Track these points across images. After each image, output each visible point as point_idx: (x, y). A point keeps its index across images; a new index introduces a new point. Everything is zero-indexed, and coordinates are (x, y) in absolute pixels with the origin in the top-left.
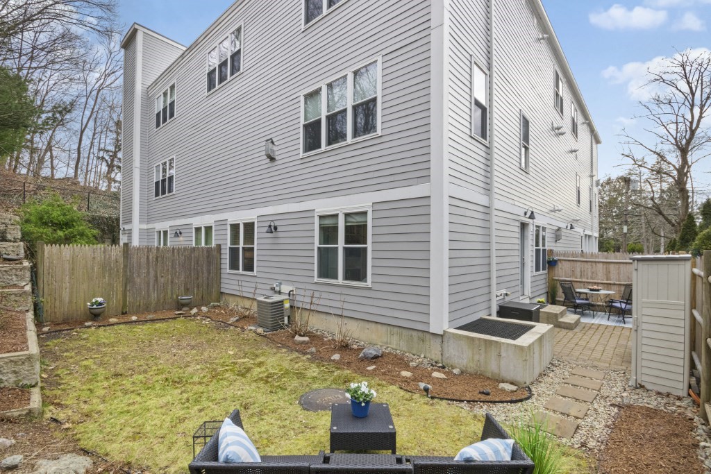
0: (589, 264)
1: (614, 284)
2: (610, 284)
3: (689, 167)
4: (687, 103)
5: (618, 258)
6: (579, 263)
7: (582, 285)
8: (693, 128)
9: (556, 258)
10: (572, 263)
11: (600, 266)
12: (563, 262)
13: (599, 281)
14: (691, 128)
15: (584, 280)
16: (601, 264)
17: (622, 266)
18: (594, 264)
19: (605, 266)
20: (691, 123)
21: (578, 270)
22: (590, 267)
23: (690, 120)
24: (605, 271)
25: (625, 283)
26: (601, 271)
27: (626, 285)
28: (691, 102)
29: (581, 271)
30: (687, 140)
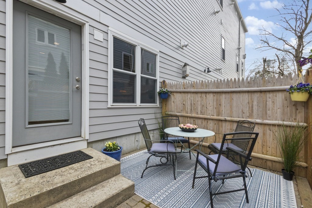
0: (199, 95)
1: (226, 121)
2: (221, 121)
3: (303, 47)
4: (304, 6)
5: (231, 86)
6: (189, 95)
7: (192, 120)
8: (307, 22)
9: (169, 90)
10: (183, 95)
11: (210, 97)
12: (175, 94)
13: (209, 117)
14: (305, 22)
15: (193, 115)
16: (212, 95)
17: (235, 96)
18: (204, 95)
19: (215, 98)
20: (306, 19)
21: (189, 103)
22: (199, 99)
23: (305, 17)
24: (215, 103)
25: (238, 119)
26: (211, 104)
27: (238, 122)
28: (306, 5)
29: (191, 104)
30: (302, 30)
